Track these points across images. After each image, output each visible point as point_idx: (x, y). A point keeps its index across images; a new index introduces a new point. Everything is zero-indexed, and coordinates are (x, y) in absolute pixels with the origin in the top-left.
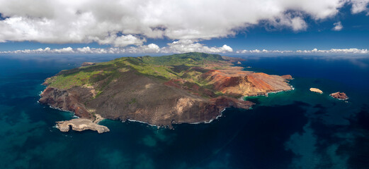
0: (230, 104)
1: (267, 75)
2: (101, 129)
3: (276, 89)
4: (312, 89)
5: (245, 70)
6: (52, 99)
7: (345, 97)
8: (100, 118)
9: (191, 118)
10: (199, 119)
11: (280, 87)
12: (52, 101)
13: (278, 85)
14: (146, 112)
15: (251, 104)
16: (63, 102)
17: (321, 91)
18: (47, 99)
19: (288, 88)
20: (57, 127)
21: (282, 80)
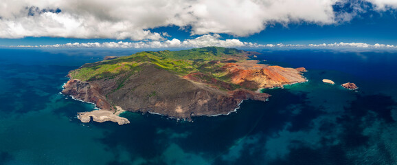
0: (247, 96)
1: (282, 68)
2: (121, 121)
3: (291, 81)
4: (325, 81)
5: (260, 63)
6: (74, 91)
7: (354, 87)
8: (120, 110)
9: (209, 110)
10: (218, 111)
11: (294, 79)
12: (74, 93)
13: (293, 77)
14: (166, 104)
15: (268, 96)
16: (85, 93)
17: (332, 82)
18: (70, 91)
19: (302, 80)
20: (78, 117)
21: (297, 72)
